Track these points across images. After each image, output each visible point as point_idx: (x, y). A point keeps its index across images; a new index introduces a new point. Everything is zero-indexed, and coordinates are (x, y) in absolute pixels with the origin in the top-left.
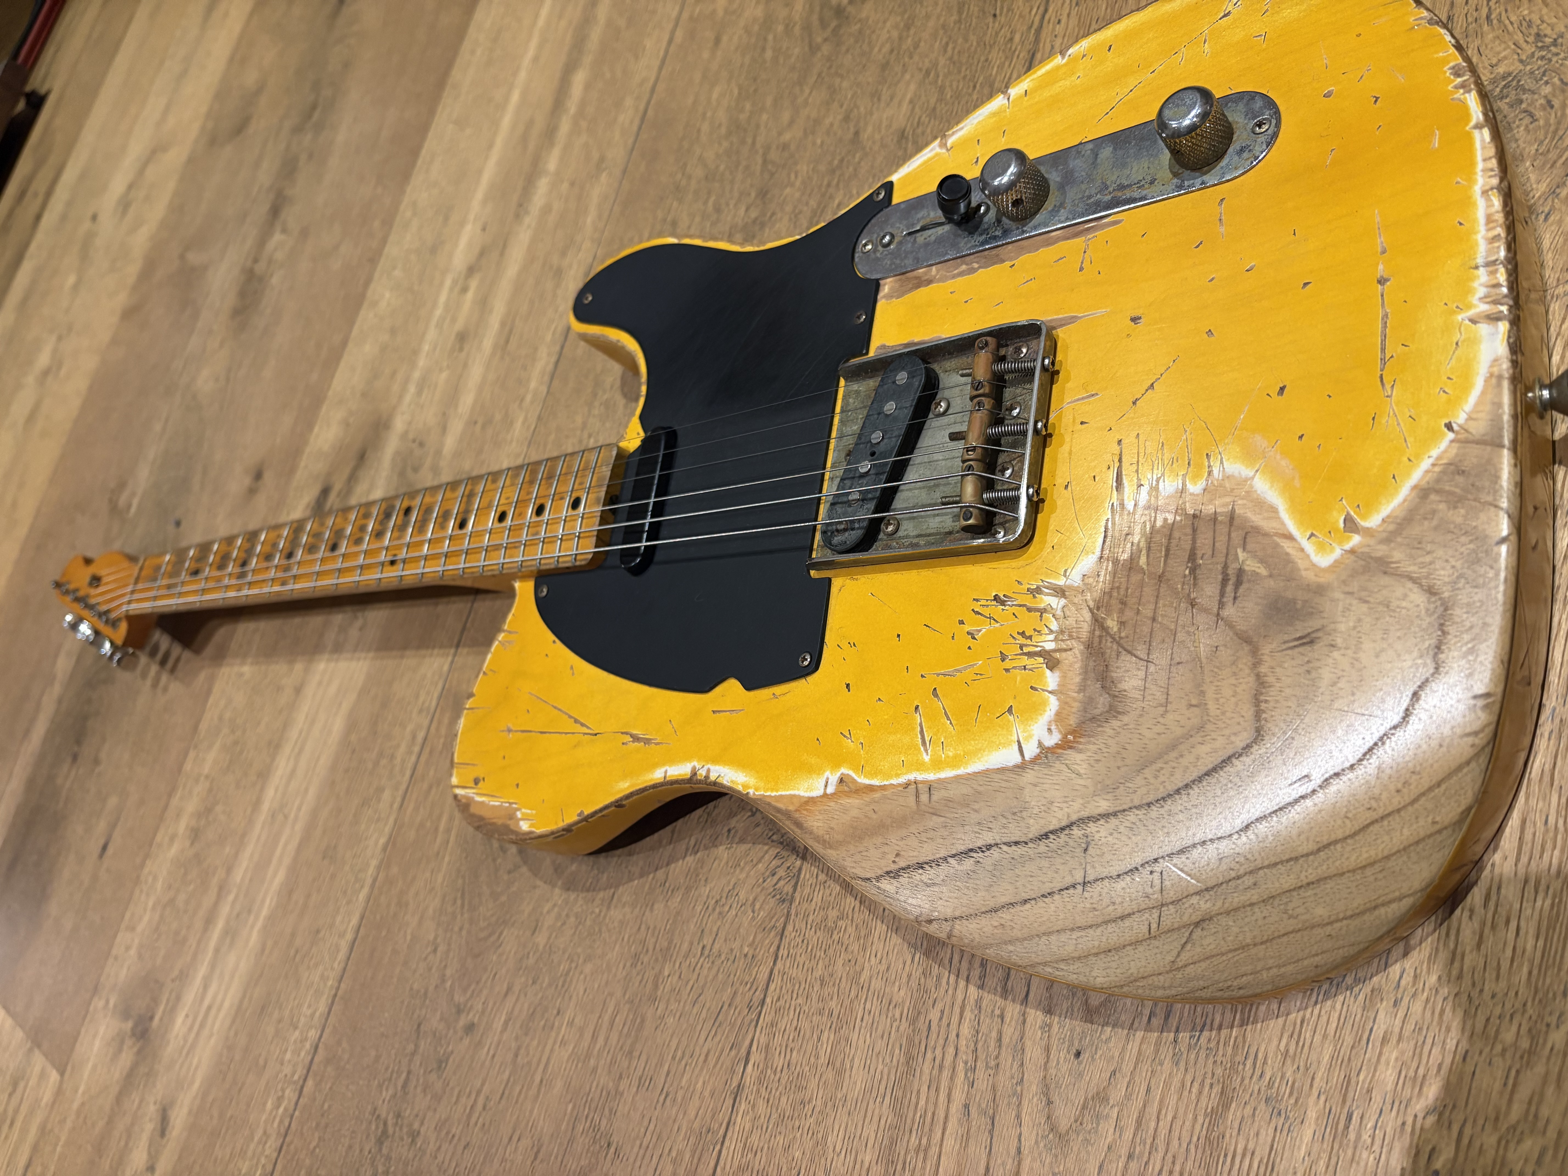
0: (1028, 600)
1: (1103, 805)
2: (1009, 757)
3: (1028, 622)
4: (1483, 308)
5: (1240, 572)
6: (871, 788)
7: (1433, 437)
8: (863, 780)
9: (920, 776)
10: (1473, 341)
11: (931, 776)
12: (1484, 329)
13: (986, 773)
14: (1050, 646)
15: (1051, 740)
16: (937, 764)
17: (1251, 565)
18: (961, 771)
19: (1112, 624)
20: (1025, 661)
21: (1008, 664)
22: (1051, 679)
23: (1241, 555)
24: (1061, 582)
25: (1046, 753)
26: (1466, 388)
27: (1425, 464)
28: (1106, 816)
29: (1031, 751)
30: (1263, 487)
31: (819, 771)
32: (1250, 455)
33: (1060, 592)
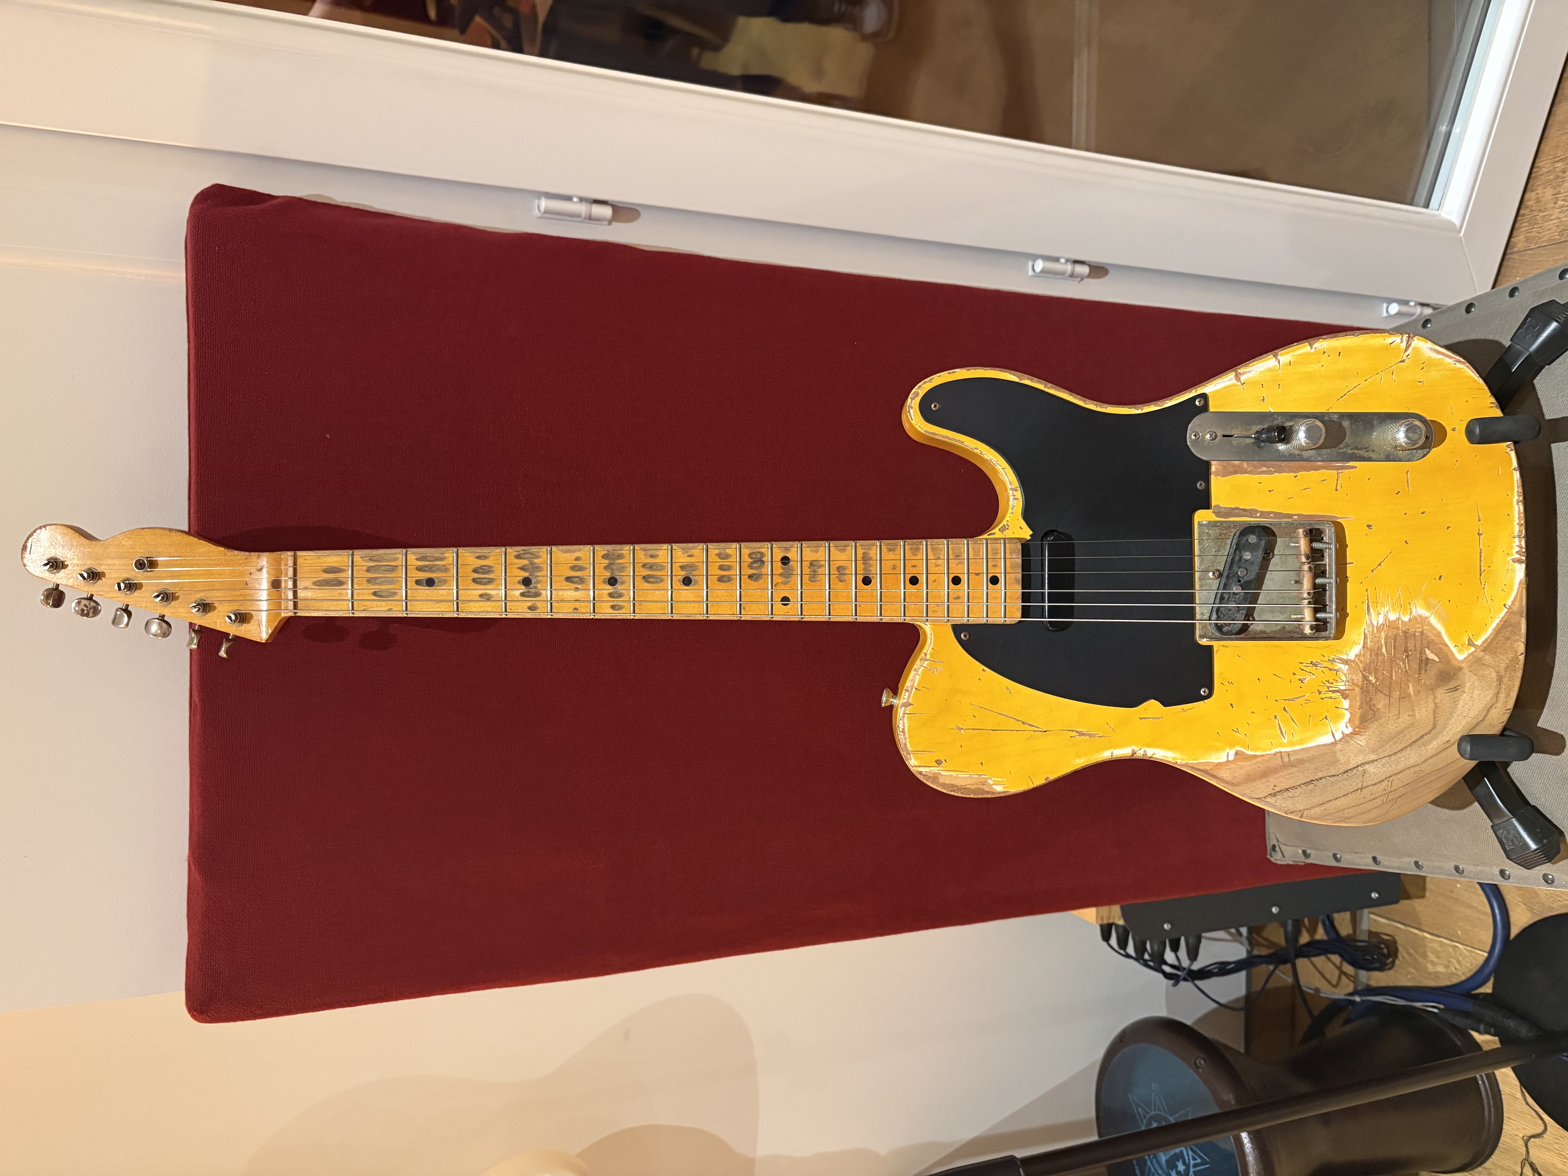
0: (1329, 665)
1: (1373, 757)
2: (1329, 739)
3: (1331, 676)
4: (1518, 556)
5: (1427, 658)
6: (1256, 757)
7: (1501, 610)
8: (1249, 753)
9: (1282, 750)
10: (1513, 571)
11: (1289, 749)
12: (1517, 565)
13: (1318, 746)
14: (1343, 688)
15: (1349, 730)
16: (1291, 743)
17: (1432, 656)
18: (1305, 746)
19: (1372, 679)
20: (1330, 694)
21: (1322, 696)
22: (1346, 703)
23: (1427, 651)
24: (1345, 657)
25: (1346, 738)
26: (1511, 590)
27: (1497, 621)
28: (1373, 761)
29: (1338, 736)
30: (1433, 621)
31: (1223, 750)
32: (1429, 606)
33: (1345, 662)
